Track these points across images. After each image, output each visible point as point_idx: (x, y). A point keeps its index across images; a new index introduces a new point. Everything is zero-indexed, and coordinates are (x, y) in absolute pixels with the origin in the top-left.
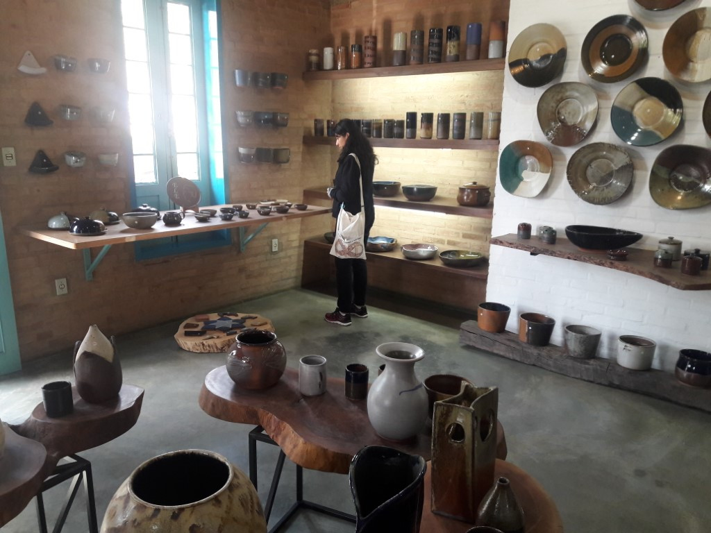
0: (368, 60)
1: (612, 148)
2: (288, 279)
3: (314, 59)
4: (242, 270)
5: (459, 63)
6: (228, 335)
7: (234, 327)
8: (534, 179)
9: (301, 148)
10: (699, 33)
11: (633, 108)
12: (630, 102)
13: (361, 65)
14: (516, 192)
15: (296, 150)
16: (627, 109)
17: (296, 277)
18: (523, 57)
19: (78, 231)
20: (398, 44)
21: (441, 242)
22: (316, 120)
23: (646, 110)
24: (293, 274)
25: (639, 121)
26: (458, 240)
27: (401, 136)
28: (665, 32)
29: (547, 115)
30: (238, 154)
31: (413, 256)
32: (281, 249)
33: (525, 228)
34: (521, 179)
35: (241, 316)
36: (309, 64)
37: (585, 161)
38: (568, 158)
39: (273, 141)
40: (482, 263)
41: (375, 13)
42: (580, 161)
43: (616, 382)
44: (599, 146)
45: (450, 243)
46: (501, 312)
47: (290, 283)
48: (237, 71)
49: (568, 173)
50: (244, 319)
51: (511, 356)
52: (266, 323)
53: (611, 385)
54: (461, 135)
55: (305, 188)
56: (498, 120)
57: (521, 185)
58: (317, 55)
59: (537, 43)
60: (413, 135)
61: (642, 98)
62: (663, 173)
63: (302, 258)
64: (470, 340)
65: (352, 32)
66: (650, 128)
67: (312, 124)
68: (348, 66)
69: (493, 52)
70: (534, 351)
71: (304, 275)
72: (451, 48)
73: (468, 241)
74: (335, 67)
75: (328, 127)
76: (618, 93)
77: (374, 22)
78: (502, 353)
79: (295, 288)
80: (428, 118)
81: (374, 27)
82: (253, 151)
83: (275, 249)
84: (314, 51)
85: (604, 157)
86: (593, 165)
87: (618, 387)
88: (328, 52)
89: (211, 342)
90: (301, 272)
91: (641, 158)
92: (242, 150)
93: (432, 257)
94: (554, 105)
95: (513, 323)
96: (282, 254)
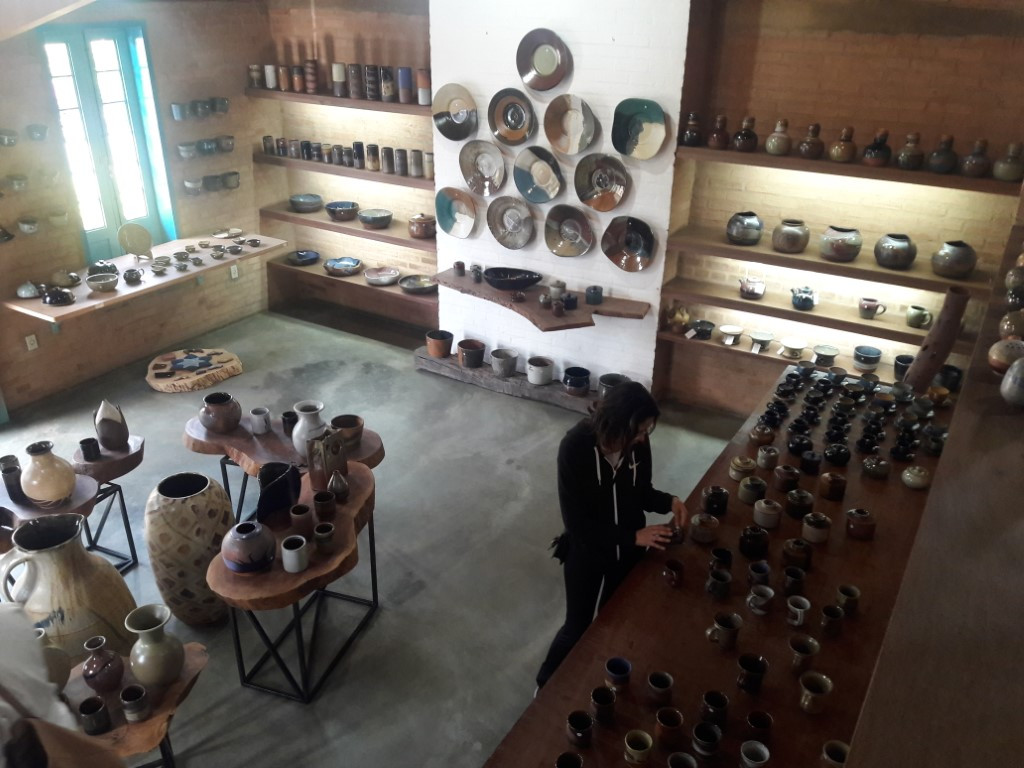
0: (310, 86)
1: (517, 201)
2: (254, 303)
3: (255, 75)
4: (202, 302)
5: (393, 102)
6: (198, 374)
7: (202, 365)
8: (464, 221)
9: (252, 165)
10: (570, 112)
11: (530, 168)
12: (528, 163)
13: (304, 90)
14: (452, 232)
15: (246, 170)
16: (526, 169)
17: (261, 301)
18: (445, 110)
19: (51, 303)
20: (337, 75)
21: (404, 265)
22: (264, 138)
23: (539, 169)
24: (259, 298)
25: (536, 180)
26: (420, 263)
27: (351, 165)
28: (547, 105)
29: (469, 167)
30: (185, 187)
31: (374, 282)
32: (241, 275)
33: (460, 266)
34: (455, 220)
35: (207, 352)
36: (251, 80)
37: (500, 210)
38: (489, 204)
39: (218, 166)
40: (433, 292)
41: (314, 25)
42: (497, 210)
43: (527, 395)
44: (507, 200)
45: (412, 266)
46: (446, 337)
47: (256, 308)
48: (173, 106)
49: (488, 219)
50: (210, 356)
51: (453, 376)
52: (231, 360)
53: (524, 397)
54: (405, 172)
55: (260, 207)
56: (432, 162)
57: (455, 226)
58: (257, 71)
59: (456, 99)
60: (362, 166)
61: (536, 161)
62: (554, 226)
63: (266, 280)
64: (422, 364)
65: (294, 41)
66: (543, 186)
67: (260, 140)
68: (291, 89)
69: (421, 100)
70: (470, 372)
71: (270, 298)
72: (385, 89)
73: (428, 265)
74: (278, 88)
75: (278, 147)
76: (519, 154)
77: (315, 34)
78: (447, 375)
79: (262, 312)
80: (374, 149)
81: (315, 40)
82: (200, 184)
83: (235, 275)
84: (255, 67)
85: (514, 208)
86: (508, 213)
87: (529, 399)
88: (269, 70)
89: (181, 383)
90: (266, 295)
91: (541, 211)
92: (188, 184)
93: (393, 283)
94: (473, 158)
95: (455, 349)
96: (243, 279)
